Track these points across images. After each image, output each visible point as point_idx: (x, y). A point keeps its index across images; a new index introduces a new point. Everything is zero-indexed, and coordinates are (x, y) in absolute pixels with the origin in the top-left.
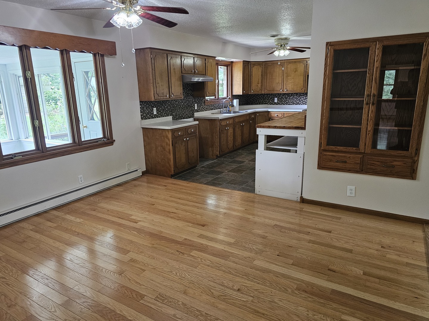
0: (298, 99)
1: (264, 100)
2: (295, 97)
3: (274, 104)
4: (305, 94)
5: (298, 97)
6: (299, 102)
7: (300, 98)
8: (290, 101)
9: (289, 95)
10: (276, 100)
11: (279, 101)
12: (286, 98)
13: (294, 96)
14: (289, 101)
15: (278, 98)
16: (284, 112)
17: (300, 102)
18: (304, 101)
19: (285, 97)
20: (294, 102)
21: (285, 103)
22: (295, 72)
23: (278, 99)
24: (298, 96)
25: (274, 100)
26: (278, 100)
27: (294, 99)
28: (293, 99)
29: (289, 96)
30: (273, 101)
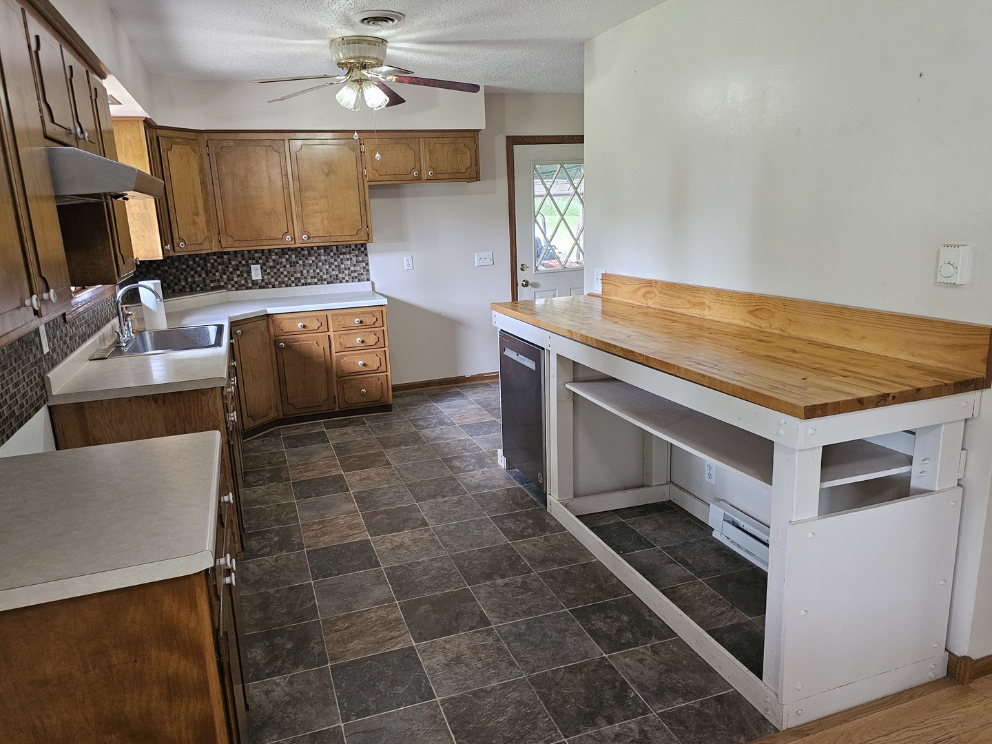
0: (333, 263)
1: (210, 275)
2: (323, 258)
3: (251, 288)
4: (353, 247)
5: (332, 257)
6: (340, 275)
7: (339, 260)
8: (308, 271)
9: (300, 253)
10: (256, 273)
11: (269, 274)
12: (293, 265)
13: (319, 255)
14: (305, 272)
15: (264, 264)
16: (327, 313)
17: (343, 272)
18: (355, 271)
19: (287, 260)
20: (321, 274)
21: (289, 279)
22: (327, 175)
23: (262, 268)
24: (332, 254)
25: (249, 272)
26: (265, 271)
27: (320, 264)
28: (317, 264)
29: (303, 256)
30: (245, 275)
